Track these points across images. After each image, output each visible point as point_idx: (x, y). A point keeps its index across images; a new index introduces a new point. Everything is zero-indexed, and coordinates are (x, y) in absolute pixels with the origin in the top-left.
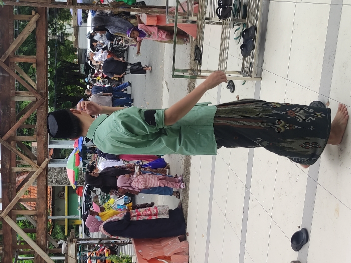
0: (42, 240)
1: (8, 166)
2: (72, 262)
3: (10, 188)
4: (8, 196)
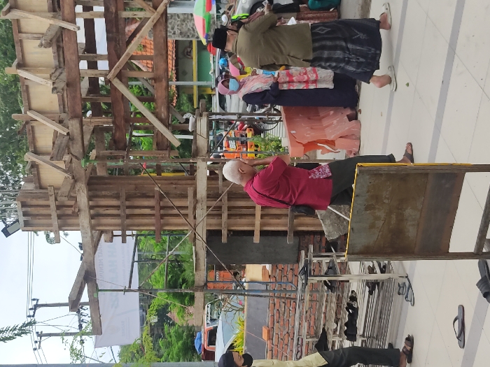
0: (163, 112)
1: (113, 9)
2: (202, 143)
3: (118, 40)
4: (116, 51)
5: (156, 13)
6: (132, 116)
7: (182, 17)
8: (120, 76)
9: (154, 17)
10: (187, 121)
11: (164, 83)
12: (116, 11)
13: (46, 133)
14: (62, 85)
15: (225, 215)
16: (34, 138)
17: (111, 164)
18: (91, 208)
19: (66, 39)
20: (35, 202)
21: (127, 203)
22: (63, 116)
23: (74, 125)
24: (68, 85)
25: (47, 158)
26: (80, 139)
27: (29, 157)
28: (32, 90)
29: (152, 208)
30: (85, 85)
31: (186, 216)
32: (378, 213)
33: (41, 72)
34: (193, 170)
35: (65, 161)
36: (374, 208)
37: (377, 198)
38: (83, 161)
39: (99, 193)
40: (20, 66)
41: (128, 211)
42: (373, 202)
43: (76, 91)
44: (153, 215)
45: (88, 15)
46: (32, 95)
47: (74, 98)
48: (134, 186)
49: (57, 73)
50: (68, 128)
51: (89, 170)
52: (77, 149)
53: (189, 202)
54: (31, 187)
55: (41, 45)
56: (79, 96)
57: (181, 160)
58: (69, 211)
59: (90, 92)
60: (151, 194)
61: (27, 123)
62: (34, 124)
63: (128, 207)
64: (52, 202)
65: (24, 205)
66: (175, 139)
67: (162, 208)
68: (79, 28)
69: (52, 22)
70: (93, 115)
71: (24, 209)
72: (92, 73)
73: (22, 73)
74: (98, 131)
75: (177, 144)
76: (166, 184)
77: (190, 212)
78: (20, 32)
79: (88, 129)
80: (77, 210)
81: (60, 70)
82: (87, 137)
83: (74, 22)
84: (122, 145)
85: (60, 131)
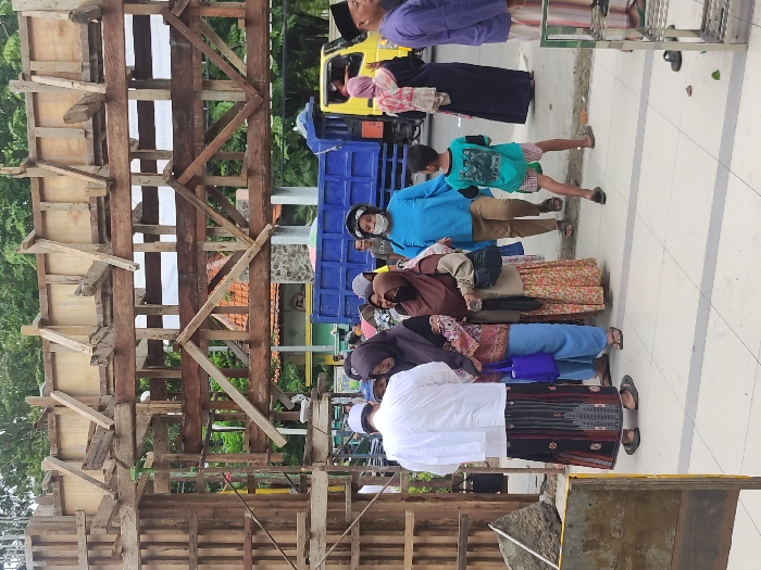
0: (262, 396)
1: (190, 239)
2: (320, 441)
3: (194, 283)
4: (191, 300)
5: (254, 244)
6: (212, 399)
7: (290, 250)
8: (196, 338)
9: (252, 249)
10: (297, 407)
11: (263, 349)
12: (195, 241)
13: (79, 426)
14: (106, 352)
15: (355, 558)
16: (58, 434)
17: (176, 474)
18: (143, 546)
19: (117, 282)
20: (53, 537)
21: (201, 538)
22: (106, 399)
23: (122, 414)
24: (116, 351)
25: (78, 466)
26: (130, 437)
27: (49, 464)
28: (60, 360)
29: (239, 546)
30: (142, 351)
31: (293, 559)
32: (604, 555)
33: (76, 332)
34: (304, 485)
35: (104, 471)
36: (598, 547)
37: (601, 530)
38: (133, 471)
39: (156, 522)
40: (43, 324)
41: (201, 552)
42: (596, 537)
43: (128, 360)
44: (241, 558)
45: (151, 247)
46: (59, 368)
47: (124, 372)
48: (211, 511)
49: (101, 334)
50: (112, 418)
51: (142, 485)
52: (124, 451)
53: (298, 537)
54: (49, 511)
55: (79, 292)
56: (132, 368)
57: (286, 469)
58: (107, 551)
59: (148, 362)
60: (239, 524)
61: (49, 410)
62: (59, 411)
63: (201, 545)
64: (81, 538)
65: (36, 541)
66: (278, 435)
67: (255, 546)
68: (138, 267)
69: (97, 258)
70: (152, 398)
71: (36, 549)
72: (154, 333)
73: (47, 334)
74: (158, 422)
75: (280, 442)
76: (262, 507)
77: (298, 552)
78: (48, 273)
79: (144, 419)
80: (120, 549)
81: (104, 330)
82: (141, 432)
83: (131, 258)
84: (196, 444)
85: (100, 423)
